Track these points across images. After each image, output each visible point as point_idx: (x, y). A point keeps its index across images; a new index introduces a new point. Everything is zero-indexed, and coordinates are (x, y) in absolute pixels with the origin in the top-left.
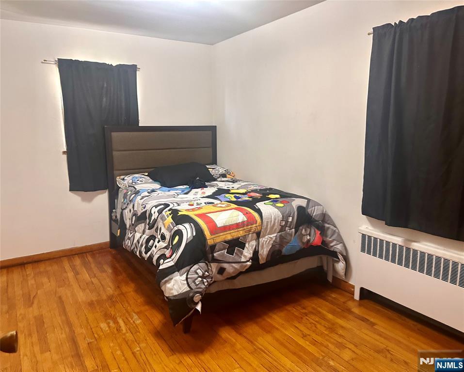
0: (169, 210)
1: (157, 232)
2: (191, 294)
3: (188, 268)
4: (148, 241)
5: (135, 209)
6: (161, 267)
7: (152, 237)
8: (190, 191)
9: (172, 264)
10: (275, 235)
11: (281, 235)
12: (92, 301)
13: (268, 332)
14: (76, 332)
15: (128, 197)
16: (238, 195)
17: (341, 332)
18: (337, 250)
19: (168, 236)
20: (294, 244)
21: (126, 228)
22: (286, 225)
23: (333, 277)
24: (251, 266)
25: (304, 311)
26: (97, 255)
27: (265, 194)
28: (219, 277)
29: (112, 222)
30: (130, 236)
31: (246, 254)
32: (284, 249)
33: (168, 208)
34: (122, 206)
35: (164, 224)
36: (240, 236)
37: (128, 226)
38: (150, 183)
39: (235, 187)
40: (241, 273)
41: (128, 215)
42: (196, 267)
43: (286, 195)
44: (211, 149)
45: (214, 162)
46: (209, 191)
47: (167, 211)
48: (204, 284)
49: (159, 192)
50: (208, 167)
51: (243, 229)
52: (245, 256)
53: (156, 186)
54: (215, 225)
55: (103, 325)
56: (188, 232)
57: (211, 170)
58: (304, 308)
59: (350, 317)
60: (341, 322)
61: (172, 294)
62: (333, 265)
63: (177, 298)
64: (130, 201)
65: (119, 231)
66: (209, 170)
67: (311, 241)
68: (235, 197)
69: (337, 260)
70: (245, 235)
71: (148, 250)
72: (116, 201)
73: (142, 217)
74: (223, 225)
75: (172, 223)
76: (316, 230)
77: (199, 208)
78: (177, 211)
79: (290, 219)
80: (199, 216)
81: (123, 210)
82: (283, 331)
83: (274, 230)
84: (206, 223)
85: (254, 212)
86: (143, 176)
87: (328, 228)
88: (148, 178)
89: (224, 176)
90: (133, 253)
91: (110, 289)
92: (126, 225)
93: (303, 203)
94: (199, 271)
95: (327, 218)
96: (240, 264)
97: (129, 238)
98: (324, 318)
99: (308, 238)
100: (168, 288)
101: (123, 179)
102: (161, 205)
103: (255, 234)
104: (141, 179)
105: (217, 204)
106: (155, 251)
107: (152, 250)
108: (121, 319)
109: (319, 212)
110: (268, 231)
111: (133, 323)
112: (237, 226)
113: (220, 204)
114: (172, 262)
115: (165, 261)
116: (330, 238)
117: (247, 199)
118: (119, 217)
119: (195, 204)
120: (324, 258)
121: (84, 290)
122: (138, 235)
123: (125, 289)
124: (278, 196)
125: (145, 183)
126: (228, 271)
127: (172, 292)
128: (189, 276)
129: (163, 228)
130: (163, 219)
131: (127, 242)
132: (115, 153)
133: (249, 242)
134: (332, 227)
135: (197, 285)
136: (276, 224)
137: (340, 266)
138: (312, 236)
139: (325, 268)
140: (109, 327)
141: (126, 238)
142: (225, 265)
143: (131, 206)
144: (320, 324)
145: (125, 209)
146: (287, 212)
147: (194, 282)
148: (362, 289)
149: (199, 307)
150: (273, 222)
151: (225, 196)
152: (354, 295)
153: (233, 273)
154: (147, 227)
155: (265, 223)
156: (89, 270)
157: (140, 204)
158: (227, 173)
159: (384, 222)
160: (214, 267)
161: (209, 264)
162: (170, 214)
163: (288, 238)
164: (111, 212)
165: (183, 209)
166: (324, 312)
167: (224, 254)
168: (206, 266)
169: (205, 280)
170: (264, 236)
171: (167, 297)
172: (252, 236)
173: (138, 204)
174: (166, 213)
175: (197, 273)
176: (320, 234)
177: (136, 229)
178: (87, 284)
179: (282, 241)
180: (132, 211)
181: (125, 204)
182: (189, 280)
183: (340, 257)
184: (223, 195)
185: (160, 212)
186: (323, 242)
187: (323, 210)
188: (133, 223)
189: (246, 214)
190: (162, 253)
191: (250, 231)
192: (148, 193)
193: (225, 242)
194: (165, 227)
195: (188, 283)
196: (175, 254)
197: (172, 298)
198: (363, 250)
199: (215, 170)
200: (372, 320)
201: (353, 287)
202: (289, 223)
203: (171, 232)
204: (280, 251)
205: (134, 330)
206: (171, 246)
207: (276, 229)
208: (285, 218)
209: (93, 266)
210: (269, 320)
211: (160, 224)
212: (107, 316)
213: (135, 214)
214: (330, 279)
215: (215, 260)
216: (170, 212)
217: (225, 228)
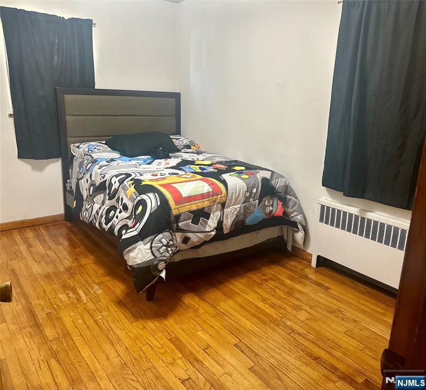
0: (131, 180)
1: (118, 203)
2: (155, 263)
3: (152, 237)
4: (108, 212)
5: (93, 178)
6: (123, 237)
7: (113, 208)
8: (153, 161)
9: (135, 233)
10: (239, 206)
11: (245, 206)
12: (49, 273)
13: (230, 297)
14: (33, 303)
15: (84, 166)
16: (203, 167)
17: (298, 295)
18: (297, 221)
19: (130, 206)
20: (257, 214)
21: (82, 200)
22: (250, 197)
23: (292, 245)
24: (215, 236)
25: (264, 277)
26: (51, 227)
27: (230, 166)
28: (184, 246)
29: (67, 193)
30: (88, 207)
31: (210, 224)
32: (248, 219)
33: (130, 178)
34: (78, 175)
35: (125, 194)
36: (205, 206)
37: (85, 197)
38: (109, 152)
39: (200, 159)
40: (205, 243)
41: (84, 186)
42: (160, 236)
43: (251, 167)
44: (174, 118)
45: (178, 132)
46: (173, 162)
47: (128, 181)
48: (169, 253)
49: (119, 161)
50: (171, 137)
51: (208, 199)
52: (210, 226)
53: (116, 155)
54: (180, 195)
55: (62, 296)
56: (152, 201)
57: (175, 140)
58: (264, 275)
59: (308, 282)
60: (298, 287)
61: (135, 262)
62: (293, 234)
63: (141, 266)
64: (87, 170)
65: (75, 202)
66: (173, 140)
67: (273, 212)
68: (200, 168)
69: (297, 230)
70: (210, 206)
71: (108, 221)
72: (70, 170)
73: (101, 188)
74: (188, 195)
75: (134, 193)
76: (279, 201)
77: (163, 179)
78: (139, 181)
79: (255, 190)
80: (163, 186)
81: (78, 180)
82: (244, 295)
83: (238, 201)
84: (171, 193)
85: (219, 183)
86: (100, 144)
87: (290, 199)
88: (106, 146)
89: (188, 147)
90: (91, 225)
91: (67, 261)
92: (82, 196)
93: (267, 175)
94: (163, 240)
95: (289, 190)
96: (205, 234)
97: (87, 210)
98: (283, 284)
99: (271, 209)
100: (132, 257)
101: (78, 147)
102: (121, 174)
103: (220, 205)
104: (97, 148)
105: (182, 175)
106: (117, 222)
107: (113, 220)
108: (81, 290)
109: (282, 184)
110: (233, 202)
111: (94, 294)
112: (203, 196)
113: (185, 174)
114: (135, 231)
115: (128, 231)
116: (291, 209)
117: (213, 170)
118: (74, 188)
119: (159, 174)
120: (285, 228)
121: (39, 262)
122: (96, 207)
123: (83, 261)
124: (243, 168)
125: (103, 152)
126: (193, 241)
127: (136, 260)
128: (153, 245)
129: (125, 198)
130: (125, 189)
131: (84, 214)
132: (68, 118)
133: (214, 212)
134: (293, 198)
135: (161, 253)
136: (241, 195)
137: (300, 236)
138: (275, 207)
139: (285, 238)
140: (69, 297)
141: (83, 209)
142: (190, 235)
143: (88, 176)
144: (279, 289)
145: (81, 179)
146: (252, 183)
147: (158, 250)
148: (319, 257)
149: (163, 275)
150: (237, 193)
151: (190, 168)
152: (311, 263)
153: (197, 242)
154: (107, 197)
155: (230, 194)
156: (43, 242)
157: (98, 174)
158: (192, 144)
159: (343, 193)
160: (179, 236)
161: (173, 233)
162: (132, 184)
163: (252, 208)
164: (65, 182)
165: (147, 179)
166: (283, 278)
167: (188, 224)
168: (171, 236)
169: (169, 249)
170: (229, 207)
171: (130, 266)
172: (217, 207)
173: (96, 173)
174: (128, 183)
175: (161, 242)
176: (282, 205)
177: (95, 200)
178: (42, 256)
179: (246, 211)
180: (89, 181)
181: (81, 173)
182: (153, 248)
183: (300, 227)
184: (188, 166)
185: (121, 182)
186: (285, 213)
187: (286, 182)
188: (91, 193)
189: (211, 184)
190: (125, 223)
191: (215, 201)
192: (107, 162)
193: (190, 212)
194: (127, 197)
195: (152, 252)
196: (138, 224)
197: (136, 267)
198: (321, 220)
199: (179, 141)
200: (327, 285)
201: (311, 255)
202: (253, 194)
203: (134, 202)
204: (243, 221)
205: (95, 299)
206: (133, 217)
207: (240, 200)
208: (249, 190)
209: (47, 238)
210: (231, 286)
211: (121, 194)
212: (65, 287)
213: (92, 185)
214: (289, 248)
215: (179, 230)
216: (132, 182)
217: (190, 199)
